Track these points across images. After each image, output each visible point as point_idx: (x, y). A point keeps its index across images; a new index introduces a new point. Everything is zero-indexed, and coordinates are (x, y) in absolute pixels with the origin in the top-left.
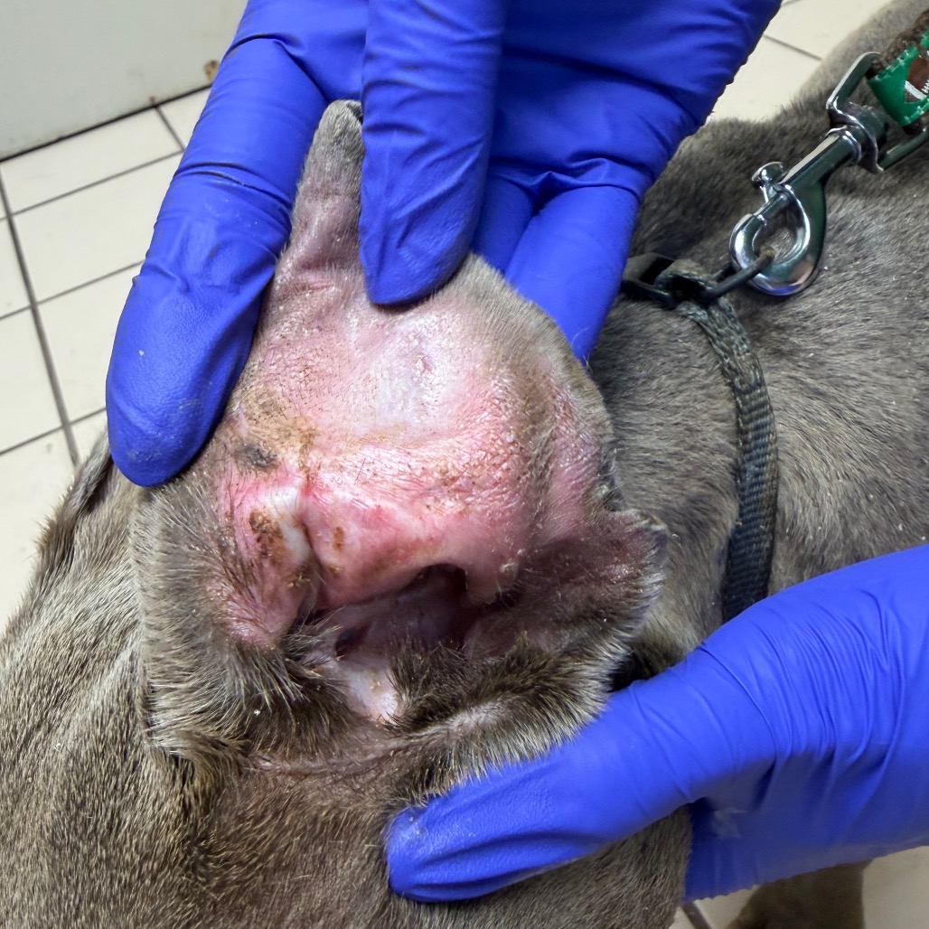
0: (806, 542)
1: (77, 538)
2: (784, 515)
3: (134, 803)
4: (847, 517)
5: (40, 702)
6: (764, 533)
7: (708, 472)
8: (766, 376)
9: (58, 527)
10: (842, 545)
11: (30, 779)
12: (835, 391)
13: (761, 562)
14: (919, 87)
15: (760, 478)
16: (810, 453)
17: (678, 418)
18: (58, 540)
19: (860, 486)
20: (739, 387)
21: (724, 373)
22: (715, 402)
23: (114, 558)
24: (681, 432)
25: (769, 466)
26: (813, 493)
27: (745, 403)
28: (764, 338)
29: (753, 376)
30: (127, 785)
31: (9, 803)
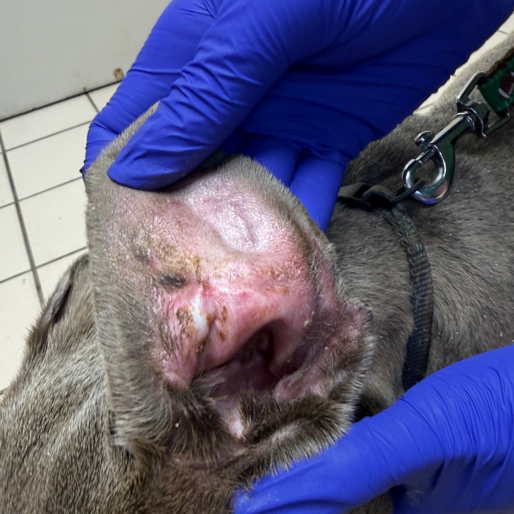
0: (449, 341)
1: (49, 336)
2: (437, 324)
3: (96, 487)
4: (472, 327)
5: (35, 429)
6: (426, 333)
7: (398, 301)
8: (426, 247)
9: (39, 330)
10: (469, 343)
11: (31, 474)
12: (465, 256)
13: (424, 349)
14: (506, 91)
15: (424, 303)
16: (452, 290)
17: (379, 270)
18: (39, 337)
19: (479, 311)
20: (410, 253)
21: (402, 246)
22: (399, 261)
23: (72, 348)
24: (382, 278)
25: (428, 297)
26: (453, 312)
27: (413, 261)
28: (424, 225)
29: (418, 247)
30: (93, 476)
31: (19, 487)
